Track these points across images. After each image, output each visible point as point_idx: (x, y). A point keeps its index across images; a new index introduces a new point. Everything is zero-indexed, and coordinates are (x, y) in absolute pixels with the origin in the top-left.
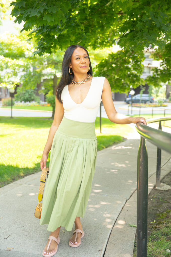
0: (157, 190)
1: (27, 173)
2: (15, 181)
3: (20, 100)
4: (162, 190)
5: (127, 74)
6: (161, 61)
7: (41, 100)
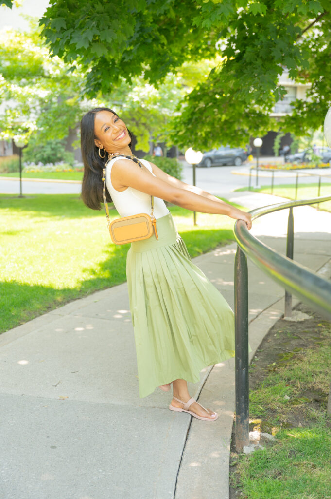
0: (285, 321)
1: (69, 297)
2: (52, 310)
3: (34, 160)
4: (294, 322)
5: (243, 113)
6: (309, 84)
7: (76, 158)
